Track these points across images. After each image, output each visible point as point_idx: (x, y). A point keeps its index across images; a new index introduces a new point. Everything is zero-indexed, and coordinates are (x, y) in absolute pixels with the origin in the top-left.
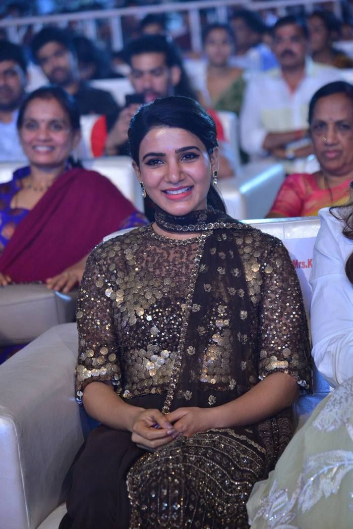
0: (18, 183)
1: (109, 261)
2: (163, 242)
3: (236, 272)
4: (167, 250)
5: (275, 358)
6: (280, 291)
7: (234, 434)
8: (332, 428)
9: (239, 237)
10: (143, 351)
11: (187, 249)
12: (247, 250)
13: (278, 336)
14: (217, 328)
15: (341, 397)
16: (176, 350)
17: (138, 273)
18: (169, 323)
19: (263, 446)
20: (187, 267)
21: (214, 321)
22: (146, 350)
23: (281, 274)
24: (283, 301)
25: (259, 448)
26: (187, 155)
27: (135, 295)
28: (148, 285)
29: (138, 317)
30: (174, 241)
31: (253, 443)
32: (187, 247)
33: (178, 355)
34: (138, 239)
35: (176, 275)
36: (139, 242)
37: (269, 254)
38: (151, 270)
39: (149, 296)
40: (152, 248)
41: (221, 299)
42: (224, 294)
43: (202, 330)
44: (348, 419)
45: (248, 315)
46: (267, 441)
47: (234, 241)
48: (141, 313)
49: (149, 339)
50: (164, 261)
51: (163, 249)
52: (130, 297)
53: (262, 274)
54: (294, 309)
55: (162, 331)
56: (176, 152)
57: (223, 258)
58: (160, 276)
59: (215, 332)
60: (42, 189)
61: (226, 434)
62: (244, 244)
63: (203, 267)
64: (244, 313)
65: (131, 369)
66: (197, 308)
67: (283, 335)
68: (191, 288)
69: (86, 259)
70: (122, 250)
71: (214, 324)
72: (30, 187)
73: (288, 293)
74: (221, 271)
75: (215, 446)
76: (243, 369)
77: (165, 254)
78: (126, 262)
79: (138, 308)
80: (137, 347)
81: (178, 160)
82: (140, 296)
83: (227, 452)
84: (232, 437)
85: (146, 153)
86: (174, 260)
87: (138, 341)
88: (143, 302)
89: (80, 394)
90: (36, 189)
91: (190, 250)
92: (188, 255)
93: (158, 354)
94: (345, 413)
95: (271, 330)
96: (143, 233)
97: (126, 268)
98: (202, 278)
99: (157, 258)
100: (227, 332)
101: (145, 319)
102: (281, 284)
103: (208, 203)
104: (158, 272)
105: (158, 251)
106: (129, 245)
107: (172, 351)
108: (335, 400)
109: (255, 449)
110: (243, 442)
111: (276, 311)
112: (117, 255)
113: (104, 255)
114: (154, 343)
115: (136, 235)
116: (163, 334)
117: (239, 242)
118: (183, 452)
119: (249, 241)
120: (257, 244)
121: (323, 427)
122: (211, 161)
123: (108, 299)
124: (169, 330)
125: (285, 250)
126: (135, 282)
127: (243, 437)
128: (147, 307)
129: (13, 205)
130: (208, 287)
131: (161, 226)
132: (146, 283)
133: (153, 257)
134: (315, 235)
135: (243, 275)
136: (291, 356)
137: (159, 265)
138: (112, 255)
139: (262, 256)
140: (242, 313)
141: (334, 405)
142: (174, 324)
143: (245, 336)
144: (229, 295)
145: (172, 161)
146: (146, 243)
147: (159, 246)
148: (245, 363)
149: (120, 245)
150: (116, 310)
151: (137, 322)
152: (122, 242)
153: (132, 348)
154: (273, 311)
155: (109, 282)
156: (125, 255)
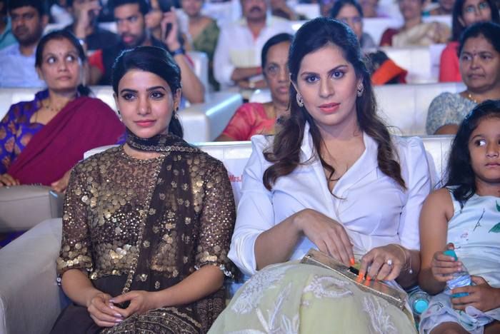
0: (38, 103)
1: (88, 175)
2: (130, 160)
3: (185, 187)
4: (133, 167)
5: (208, 253)
6: (217, 201)
7: (177, 312)
8: (245, 311)
9: (189, 158)
10: (109, 245)
11: (148, 166)
12: (195, 169)
13: (212, 236)
14: (166, 230)
15: (254, 287)
16: (136, 245)
17: (108, 184)
18: (130, 225)
19: (199, 321)
20: (147, 181)
21: (164, 224)
22: (112, 244)
23: (219, 188)
24: (218, 209)
25: (196, 323)
26: (154, 93)
27: (104, 201)
28: (115, 194)
29: (105, 219)
30: (138, 160)
31: (191, 320)
32: (148, 165)
33: (137, 249)
34: (111, 157)
35: (138, 187)
36: (112, 160)
37: (211, 173)
38: (119, 182)
39: (115, 203)
40: (120, 164)
41: (171, 208)
42: (174, 204)
43: (156, 230)
44: (258, 305)
45: (191, 221)
46: (203, 317)
47: (186, 162)
48: (108, 216)
49: (114, 237)
50: (129, 176)
51: (130, 166)
52: (100, 203)
53: (204, 188)
54: (226, 216)
55: (124, 231)
56: (147, 90)
57: (176, 174)
58: (125, 187)
59: (165, 233)
60: (57, 110)
61: (171, 312)
62: (193, 164)
63: (160, 180)
64: (188, 220)
65: (101, 259)
66: (153, 211)
67: (216, 235)
68: (149, 197)
69: (70, 172)
70: (98, 165)
71: (164, 227)
72: (47, 107)
73: (224, 203)
74: (174, 184)
75: (161, 322)
76: (185, 262)
77: (131, 171)
78: (100, 176)
79: (106, 212)
80: (105, 242)
81: (147, 97)
82: (108, 202)
83: (171, 327)
84: (175, 315)
85: (122, 89)
86: (137, 175)
87: (106, 237)
88: (110, 207)
89: (59, 280)
90: (52, 110)
91: (150, 167)
92: (149, 172)
93: (122, 247)
94: (256, 300)
95: (207, 231)
96: (115, 152)
97: (99, 180)
98: (158, 189)
99: (124, 173)
100: (174, 233)
101: (111, 221)
102: (218, 196)
103: (169, 131)
104: (124, 184)
105: (125, 167)
106: (103, 162)
107: (132, 245)
108: (249, 289)
109: (193, 324)
110: (184, 319)
111: (212, 216)
112: (93, 170)
113: (84, 169)
114: (118, 240)
115: (109, 153)
116: (125, 233)
117: (189, 162)
118: (136, 326)
119: (197, 162)
120: (203, 165)
121: (239, 310)
122: (174, 99)
123: (85, 204)
124: (129, 230)
125: (224, 170)
126: (105, 191)
127: (184, 315)
128: (113, 211)
129: (32, 120)
130: (162, 196)
131: (130, 145)
132: (114, 192)
133: (121, 172)
134: (249, 156)
135: (190, 189)
136: (220, 251)
137: (125, 179)
138: (90, 169)
139: (206, 175)
140: (187, 219)
141: (248, 293)
142: (133, 226)
143: (188, 238)
144: (178, 205)
145: (143, 97)
146: (117, 161)
147: (126, 164)
148: (187, 258)
149: (97, 162)
150: (90, 213)
151: (105, 223)
152: (99, 159)
153: (101, 242)
154: (210, 216)
155: (85, 191)
156: (100, 169)
